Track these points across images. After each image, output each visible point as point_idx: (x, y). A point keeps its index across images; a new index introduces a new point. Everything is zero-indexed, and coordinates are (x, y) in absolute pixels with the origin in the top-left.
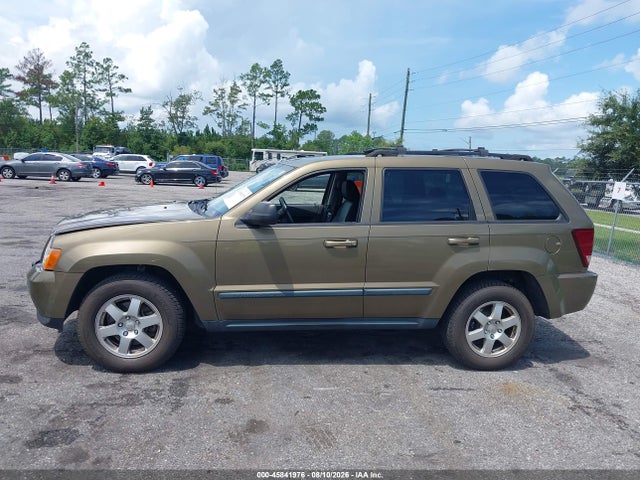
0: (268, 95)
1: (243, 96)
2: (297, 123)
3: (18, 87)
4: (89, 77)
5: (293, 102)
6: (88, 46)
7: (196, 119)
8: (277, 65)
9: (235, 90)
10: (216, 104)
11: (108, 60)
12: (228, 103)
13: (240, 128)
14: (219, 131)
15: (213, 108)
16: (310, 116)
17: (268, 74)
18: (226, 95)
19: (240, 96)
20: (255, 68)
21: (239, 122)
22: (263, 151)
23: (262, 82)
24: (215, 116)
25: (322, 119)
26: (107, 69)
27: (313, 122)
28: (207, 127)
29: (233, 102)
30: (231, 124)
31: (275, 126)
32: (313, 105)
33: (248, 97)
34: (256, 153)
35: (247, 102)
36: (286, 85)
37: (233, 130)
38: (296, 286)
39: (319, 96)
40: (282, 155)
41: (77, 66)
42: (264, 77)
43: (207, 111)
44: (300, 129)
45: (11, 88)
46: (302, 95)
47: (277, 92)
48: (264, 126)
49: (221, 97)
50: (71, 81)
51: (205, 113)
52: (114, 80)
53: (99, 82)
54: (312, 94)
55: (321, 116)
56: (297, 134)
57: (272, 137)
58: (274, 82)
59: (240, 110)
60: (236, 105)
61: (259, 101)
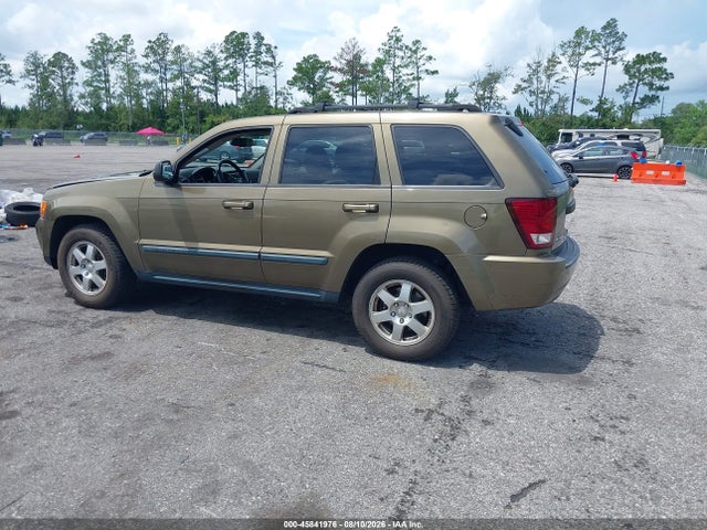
0: (594, 64)
1: (564, 68)
2: (632, 94)
3: (338, 78)
4: (398, 62)
5: (627, 69)
6: (398, 31)
7: (504, 98)
8: (611, 26)
9: (553, 62)
10: (529, 80)
11: (418, 42)
12: (544, 78)
13: (556, 106)
14: (532, 111)
15: (524, 85)
16: (651, 85)
17: (595, 37)
18: (542, 69)
19: (559, 68)
20: (580, 33)
21: (555, 98)
22: (573, 131)
23: (587, 48)
24: (527, 94)
25: (668, 88)
26: (415, 52)
27: (653, 92)
28: (519, 108)
29: (549, 77)
30: (545, 102)
31: (600, 100)
32: (654, 71)
33: (569, 69)
34: (564, 134)
35: (566, 74)
36: (619, 49)
37: (548, 109)
38: (201, 245)
39: (665, 60)
40: (596, 135)
41: (387, 52)
42: (592, 42)
43: (518, 89)
44: (634, 103)
45: (333, 80)
46: (640, 60)
47: (607, 60)
48: (585, 102)
49: (536, 72)
50: (382, 67)
51: (515, 92)
52: (421, 62)
53: (406, 66)
54: (656, 58)
55: (666, 84)
56: (629, 110)
57: (595, 114)
58: (604, 47)
59: (558, 85)
60: (553, 80)
61: (582, 72)
